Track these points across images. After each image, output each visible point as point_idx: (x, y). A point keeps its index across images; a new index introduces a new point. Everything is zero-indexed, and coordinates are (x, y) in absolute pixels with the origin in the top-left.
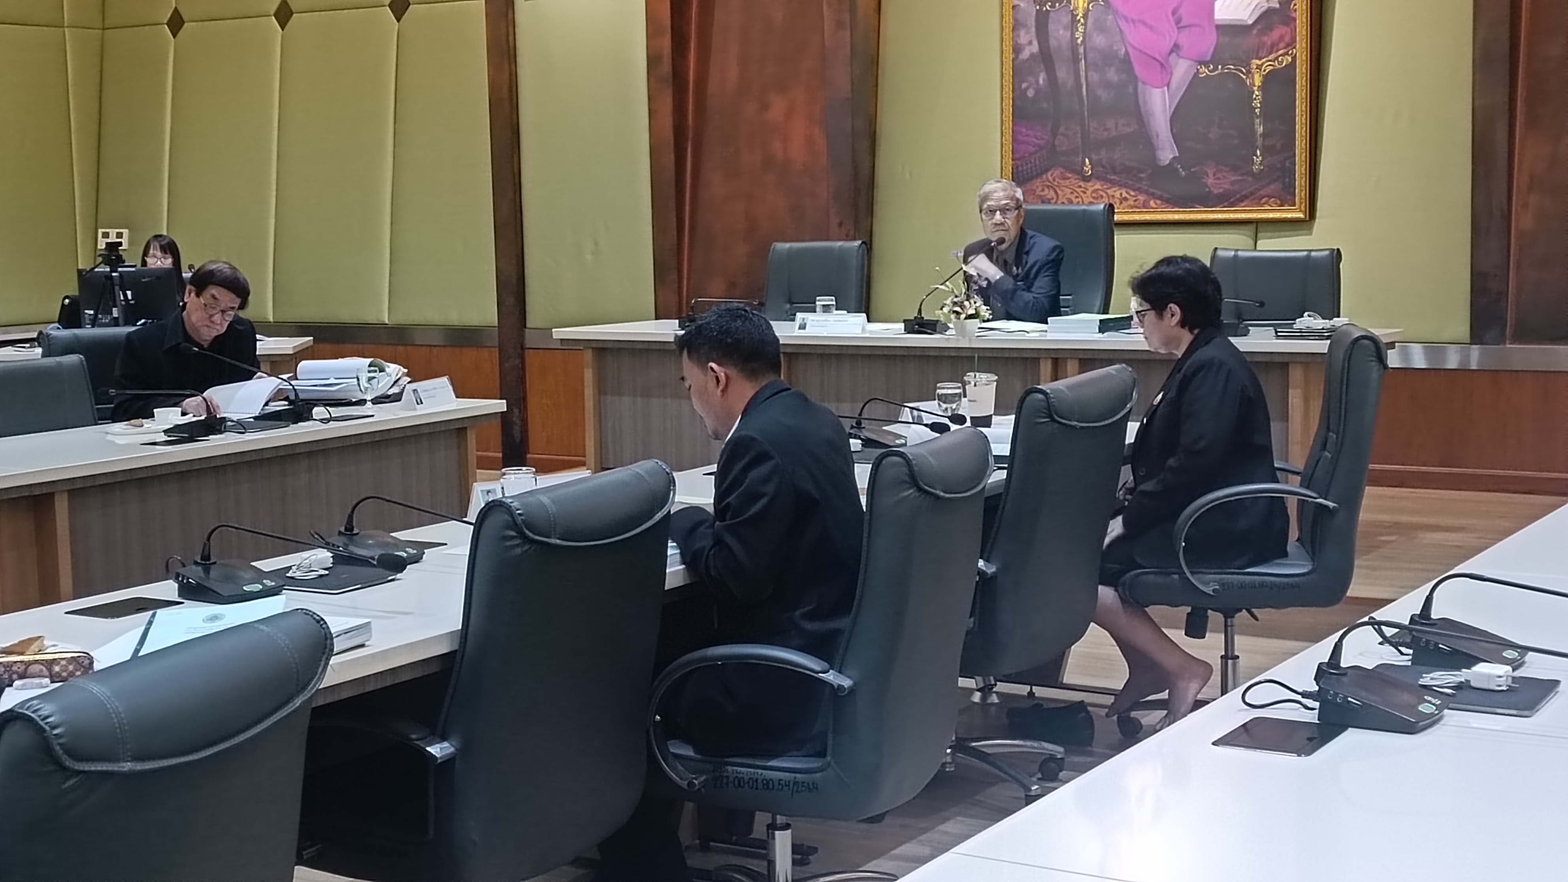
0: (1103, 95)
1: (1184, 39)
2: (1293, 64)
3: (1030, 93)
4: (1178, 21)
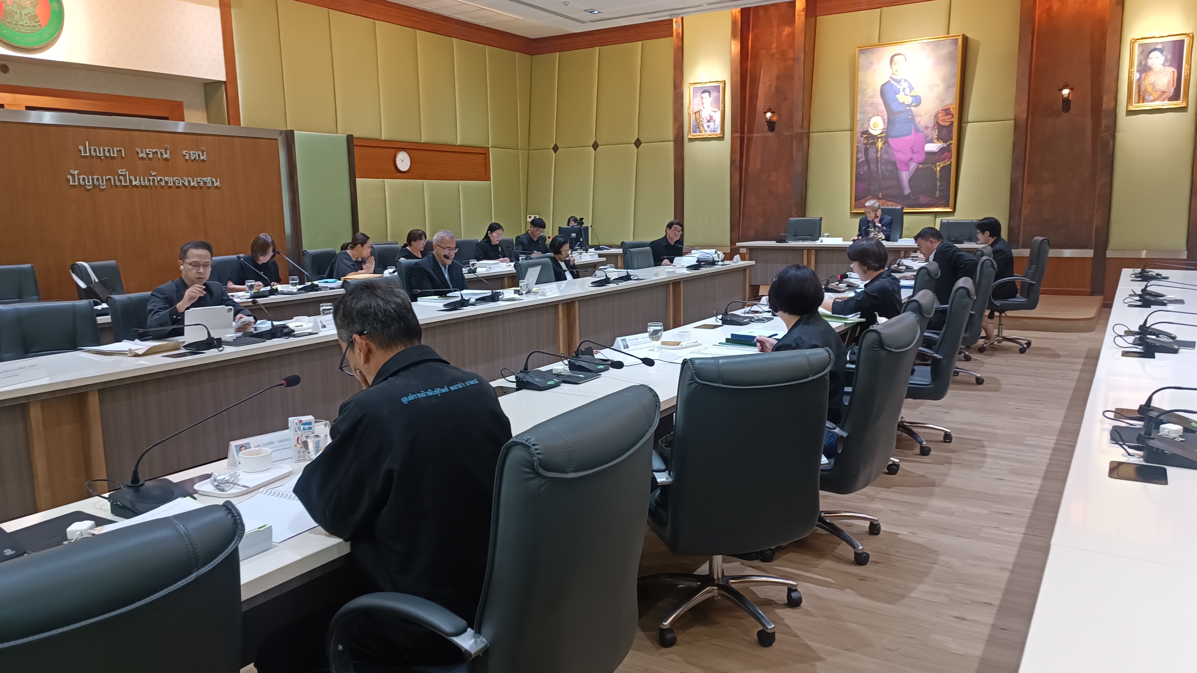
0: (886, 173)
3: (862, 173)
4: (912, 151)
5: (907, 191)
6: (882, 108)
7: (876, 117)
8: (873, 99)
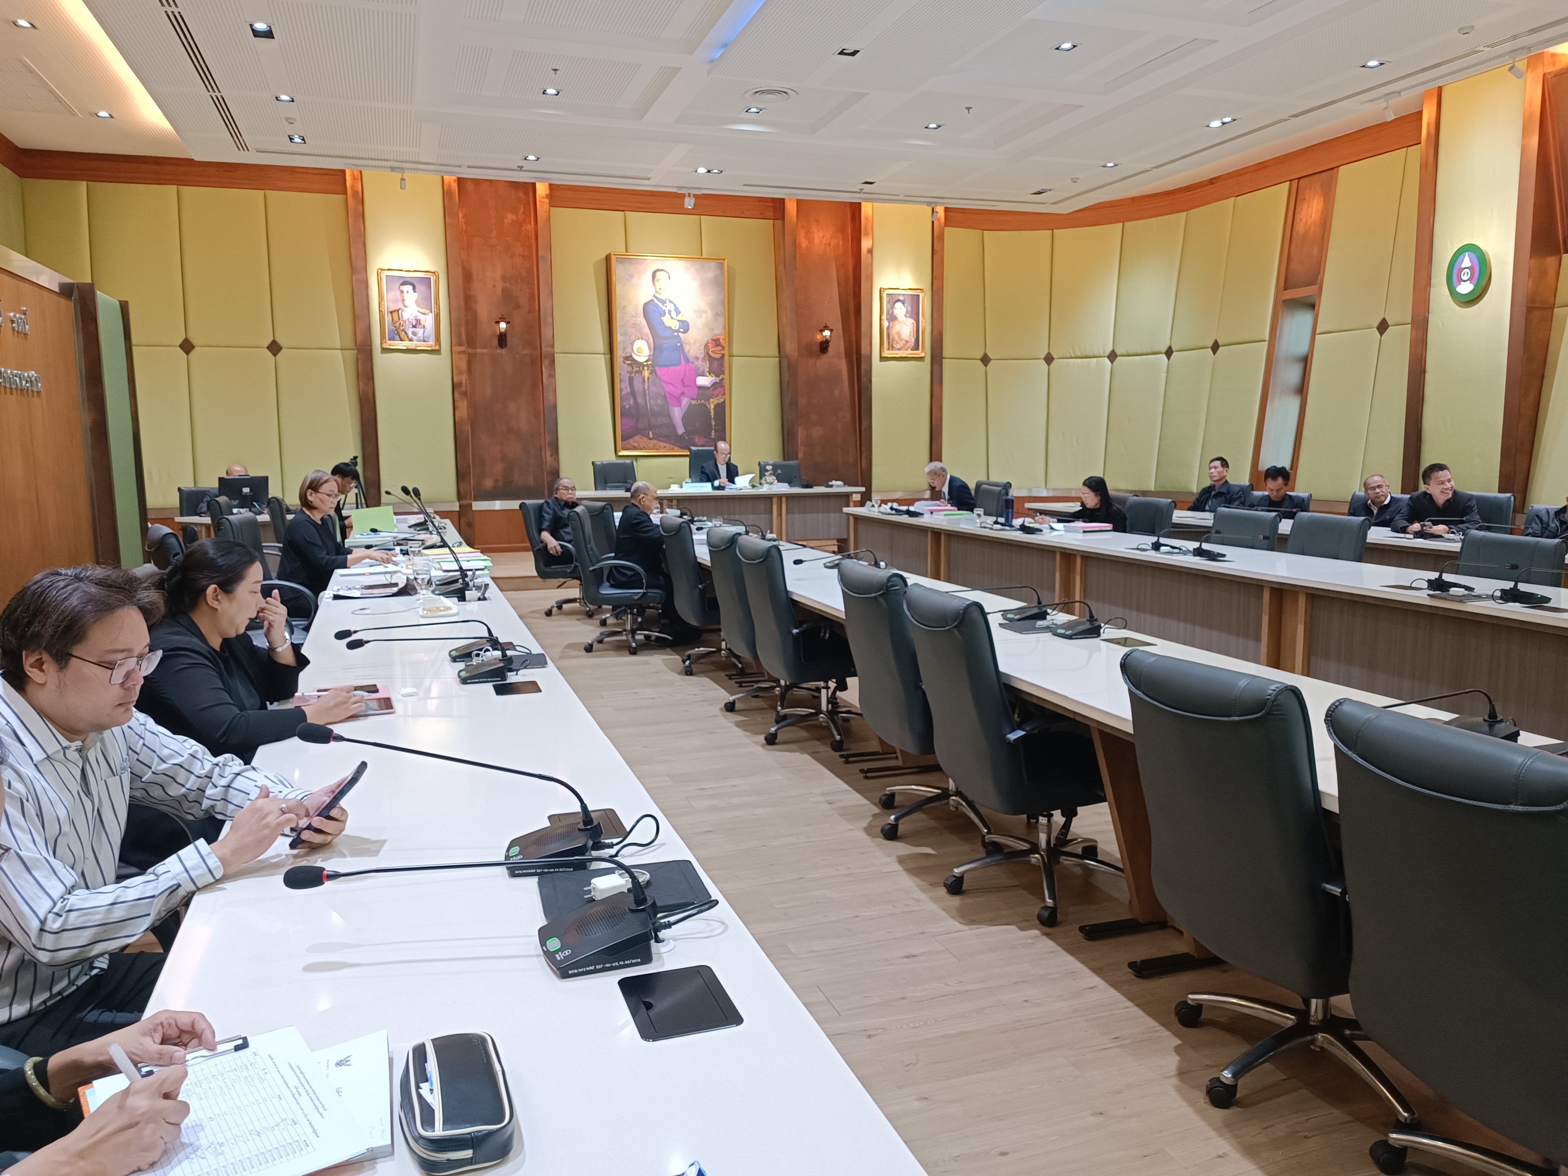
0: (656, 408)
1: (686, 390)
2: (724, 401)
3: (627, 407)
4: (683, 384)
5: (681, 430)
6: (647, 330)
7: (640, 341)
8: (635, 319)
